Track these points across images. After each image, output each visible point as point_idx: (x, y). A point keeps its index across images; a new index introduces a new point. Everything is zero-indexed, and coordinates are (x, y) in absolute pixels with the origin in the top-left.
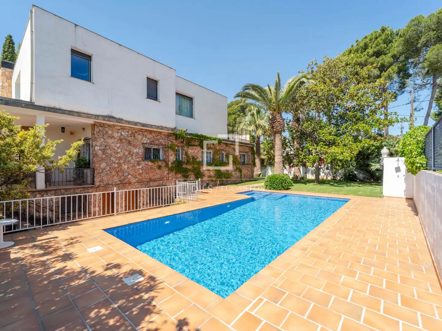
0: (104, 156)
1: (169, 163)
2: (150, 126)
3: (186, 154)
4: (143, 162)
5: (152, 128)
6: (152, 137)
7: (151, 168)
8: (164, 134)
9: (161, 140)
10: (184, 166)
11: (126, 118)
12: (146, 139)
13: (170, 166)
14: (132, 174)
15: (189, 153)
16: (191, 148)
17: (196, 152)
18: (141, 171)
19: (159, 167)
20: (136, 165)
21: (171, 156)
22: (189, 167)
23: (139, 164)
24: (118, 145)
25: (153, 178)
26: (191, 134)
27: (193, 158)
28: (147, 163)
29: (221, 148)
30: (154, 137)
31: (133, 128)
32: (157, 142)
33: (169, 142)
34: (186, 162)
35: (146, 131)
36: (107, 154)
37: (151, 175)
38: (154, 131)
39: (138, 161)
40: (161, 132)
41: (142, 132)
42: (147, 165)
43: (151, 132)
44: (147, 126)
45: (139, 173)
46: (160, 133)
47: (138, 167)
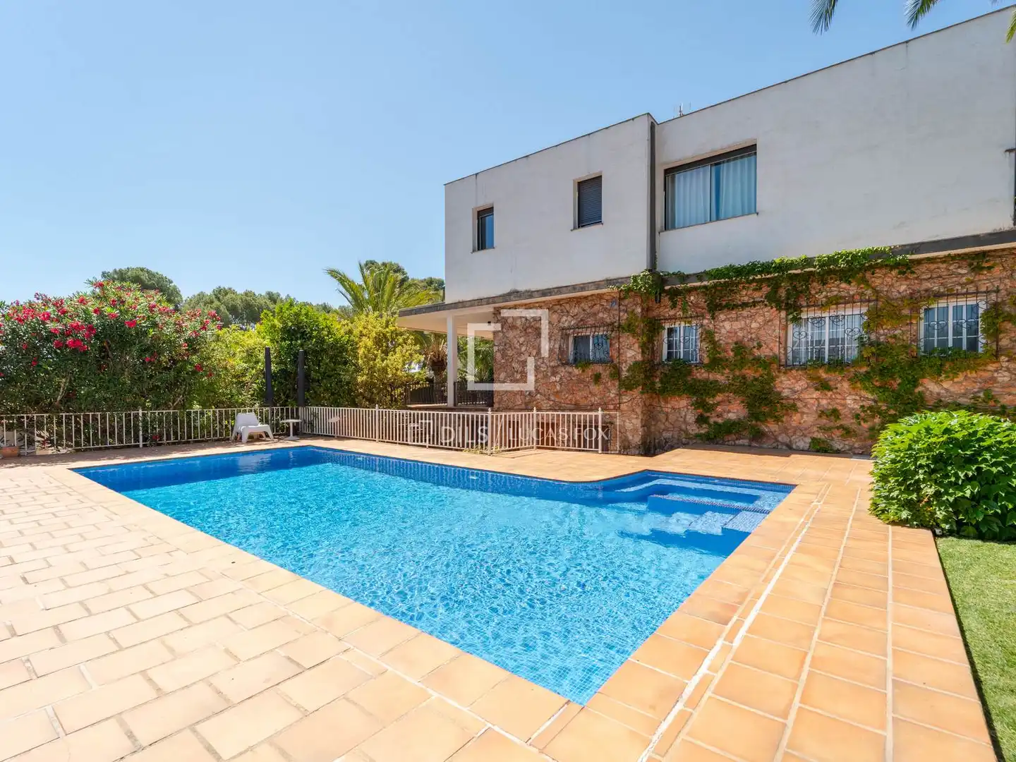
0: (503, 361)
1: (624, 369)
2: (556, 290)
3: (709, 336)
4: (563, 369)
5: (561, 293)
6: (581, 310)
7: (580, 381)
8: (608, 298)
9: (601, 315)
10: (701, 374)
11: (534, 287)
12: (569, 318)
13: (624, 374)
14: (543, 392)
15: (723, 331)
16: (733, 314)
17: (754, 325)
18: (558, 388)
19: (597, 378)
20: (549, 374)
21: (630, 348)
22: (720, 377)
23: (554, 374)
24: (522, 340)
25: (583, 402)
26: (705, 272)
27: (740, 348)
28: (570, 370)
29: (926, 285)
30: (584, 310)
31: (544, 302)
32: (591, 321)
33: (621, 314)
34: (706, 361)
35: (570, 300)
36: (507, 358)
37: (579, 396)
38: (586, 298)
39: (553, 367)
40: (604, 294)
41: (561, 305)
42: (570, 373)
43: (578, 300)
44: (550, 293)
45: (555, 390)
46: (600, 296)
47: (553, 379)
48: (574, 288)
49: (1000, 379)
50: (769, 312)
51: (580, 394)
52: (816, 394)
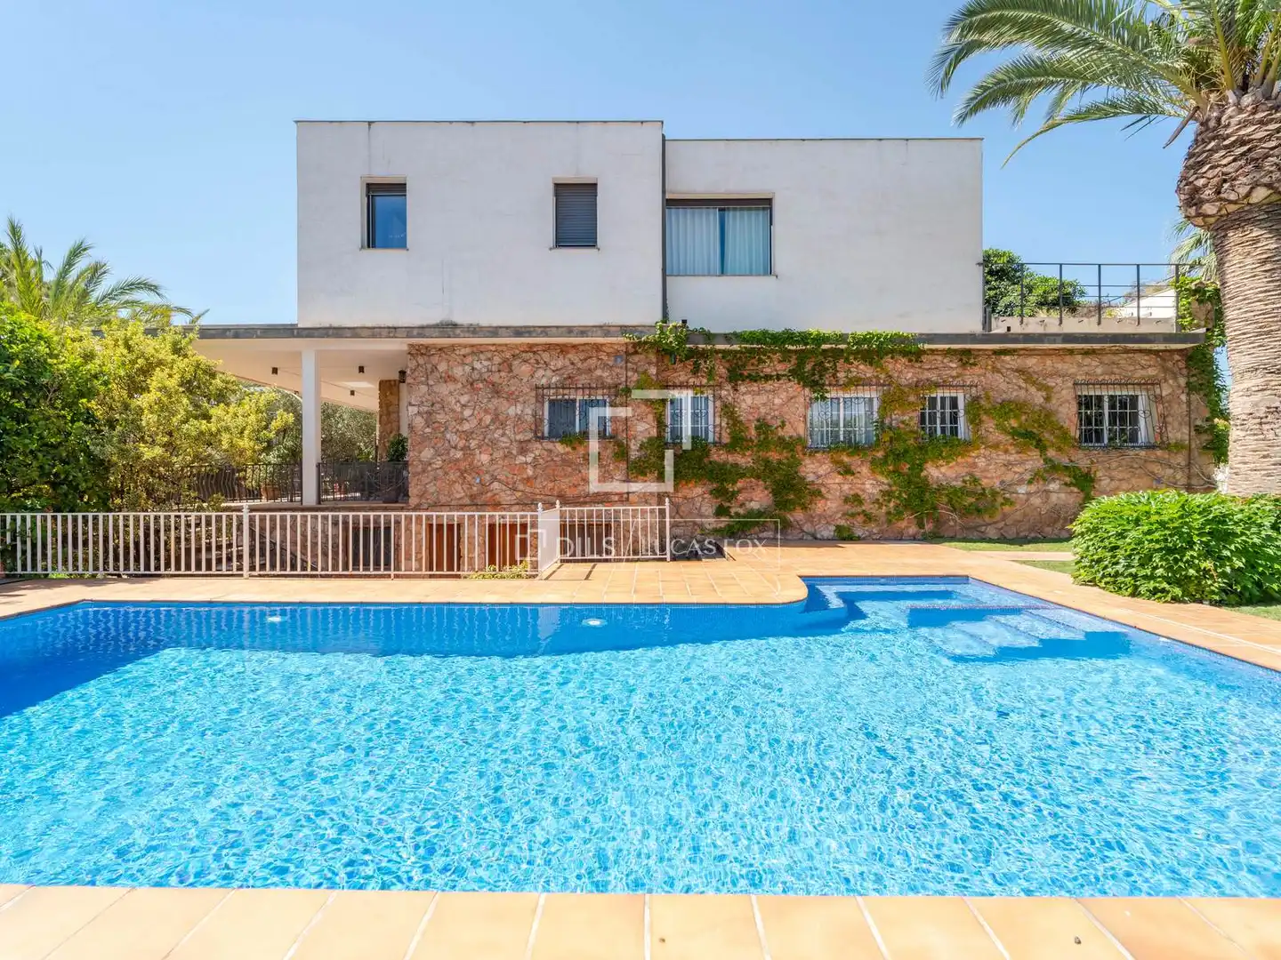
0: (428, 430)
1: (633, 447)
2: (540, 330)
3: (728, 411)
4: (538, 445)
5: (547, 335)
6: (567, 363)
7: (567, 463)
8: (610, 350)
9: (599, 372)
10: (718, 456)
11: (485, 320)
12: (549, 373)
13: (634, 454)
14: (503, 478)
15: (744, 406)
16: (755, 387)
17: (777, 401)
18: (530, 472)
20: (514, 452)
21: (641, 420)
22: (744, 460)
23: (523, 451)
24: (464, 399)
25: (571, 493)
26: (735, 334)
27: (763, 426)
28: (550, 446)
29: (927, 375)
30: (572, 364)
31: (506, 345)
32: (583, 380)
33: (630, 374)
34: (726, 439)
35: (548, 347)
36: (436, 425)
37: (564, 484)
38: (574, 346)
39: (521, 442)
40: (602, 345)
41: (534, 353)
42: (550, 451)
43: (563, 349)
44: (528, 333)
45: (525, 476)
46: (598, 348)
47: (522, 459)
48: (570, 330)
49: (980, 465)
50: (793, 387)
51: (567, 480)
52: (839, 479)
